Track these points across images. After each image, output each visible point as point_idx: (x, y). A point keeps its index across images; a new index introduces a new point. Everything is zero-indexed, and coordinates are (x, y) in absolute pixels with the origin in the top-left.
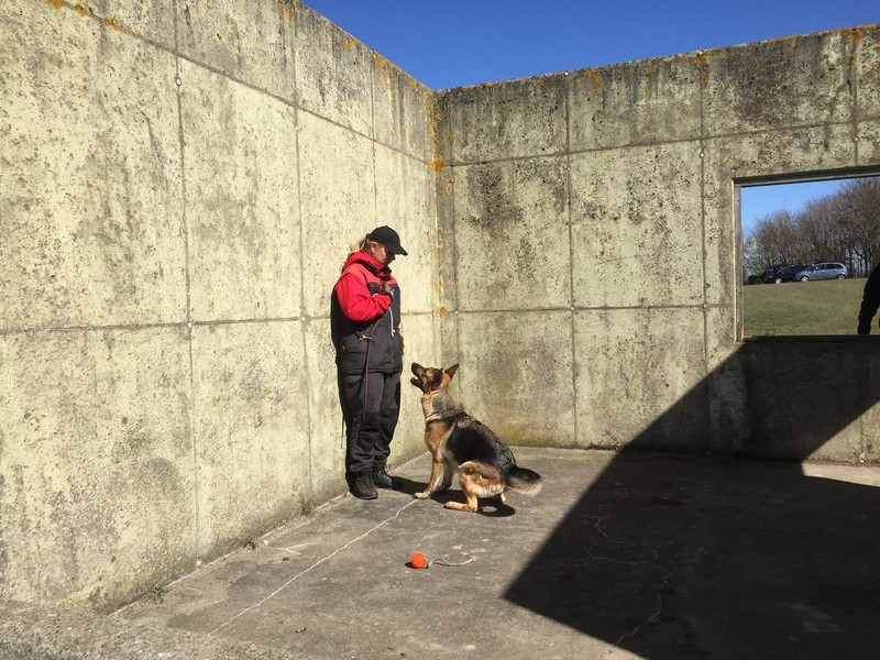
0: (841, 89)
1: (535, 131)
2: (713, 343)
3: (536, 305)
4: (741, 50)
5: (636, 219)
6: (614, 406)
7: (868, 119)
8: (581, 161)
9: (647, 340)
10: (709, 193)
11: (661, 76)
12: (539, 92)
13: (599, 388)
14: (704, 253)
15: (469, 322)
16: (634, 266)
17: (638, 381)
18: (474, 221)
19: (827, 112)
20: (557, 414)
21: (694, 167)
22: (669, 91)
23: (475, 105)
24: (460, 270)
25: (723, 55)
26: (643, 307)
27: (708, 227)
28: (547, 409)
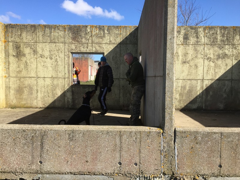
0: (90, 37)
1: (29, 36)
2: (66, 86)
3: (28, 76)
4: (72, 26)
5: (51, 59)
6: (46, 99)
7: (95, 43)
8: (39, 45)
9: (53, 85)
10: (66, 54)
11: (56, 29)
12: (30, 28)
13: (42, 95)
14: (65, 67)
15: (12, 80)
16: (50, 69)
17: (51, 93)
18: (14, 56)
19: (87, 41)
20: (33, 100)
21: (63, 49)
22: (58, 32)
23: (14, 28)
24: (10, 67)
25: (69, 27)
26: (52, 77)
27: (66, 62)
28: (30, 100)
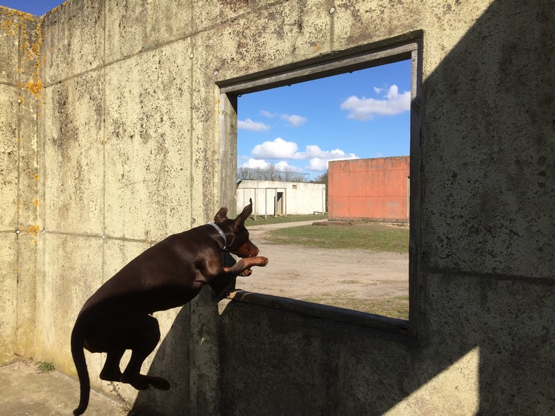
1: (87, 45)
3: (83, 230)
5: (145, 136)
8: (112, 74)
10: (196, 103)
15: (50, 243)
18: (54, 141)
23: (57, 25)
